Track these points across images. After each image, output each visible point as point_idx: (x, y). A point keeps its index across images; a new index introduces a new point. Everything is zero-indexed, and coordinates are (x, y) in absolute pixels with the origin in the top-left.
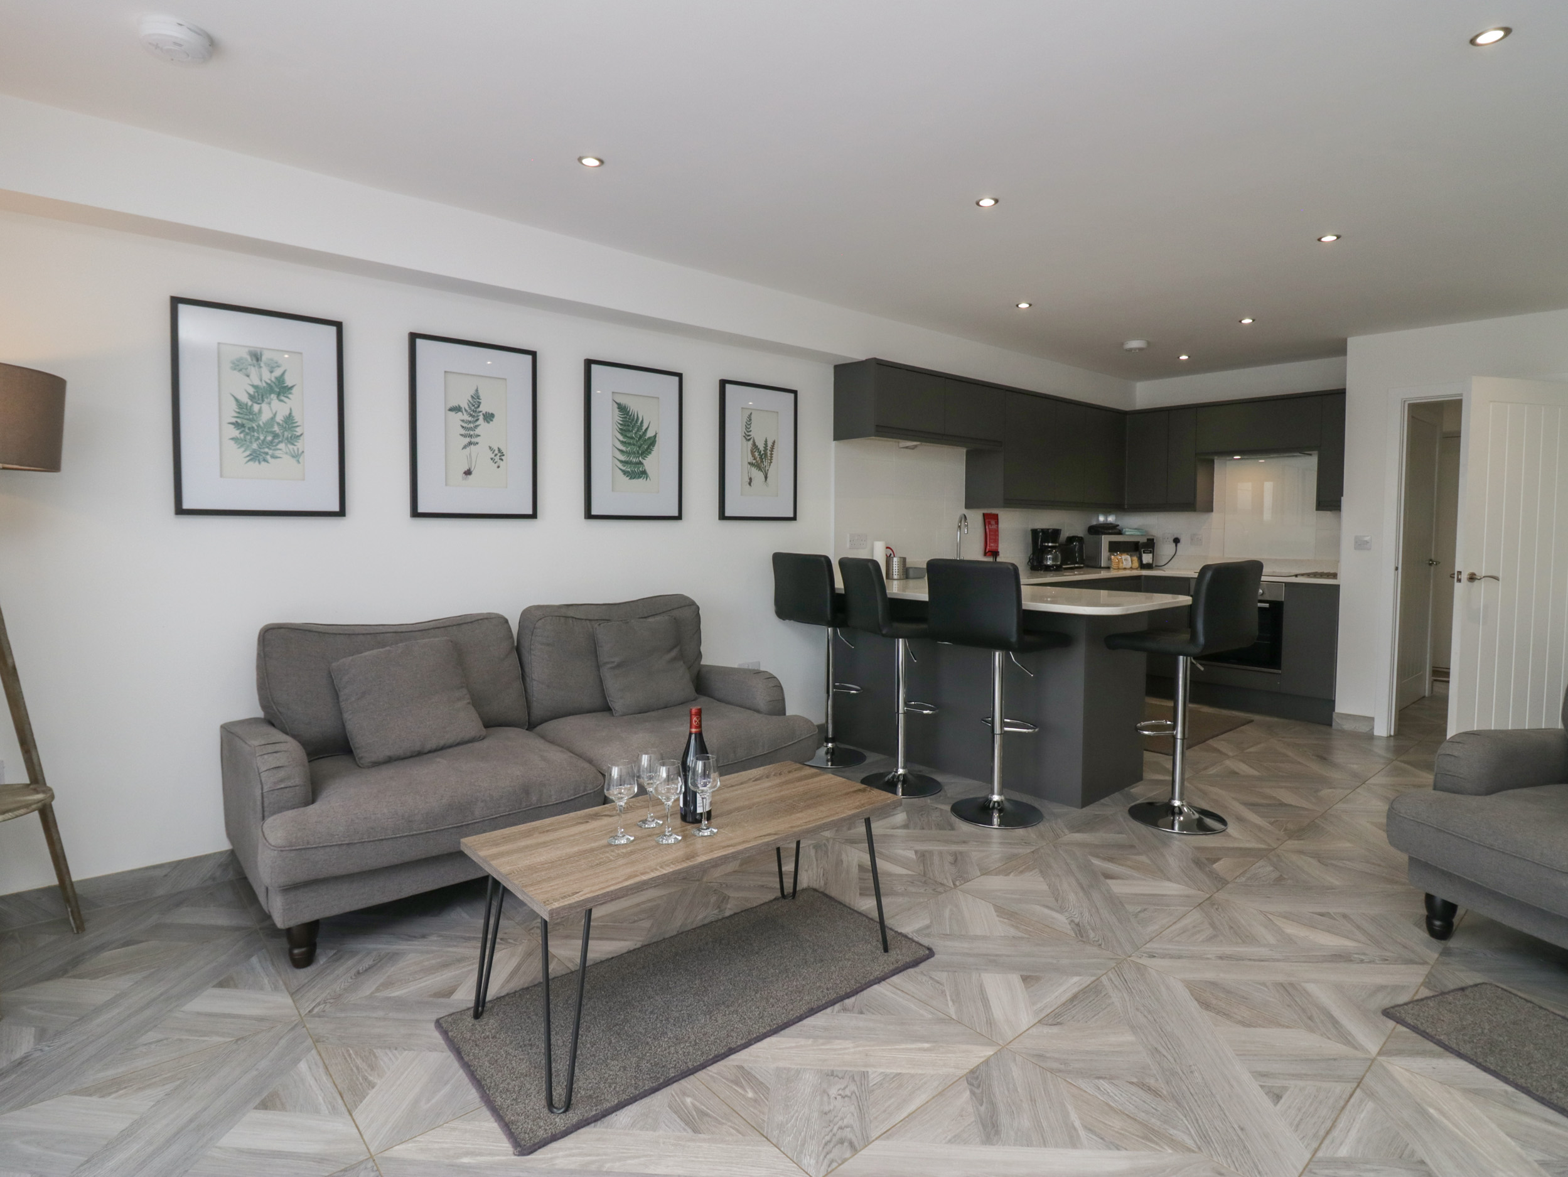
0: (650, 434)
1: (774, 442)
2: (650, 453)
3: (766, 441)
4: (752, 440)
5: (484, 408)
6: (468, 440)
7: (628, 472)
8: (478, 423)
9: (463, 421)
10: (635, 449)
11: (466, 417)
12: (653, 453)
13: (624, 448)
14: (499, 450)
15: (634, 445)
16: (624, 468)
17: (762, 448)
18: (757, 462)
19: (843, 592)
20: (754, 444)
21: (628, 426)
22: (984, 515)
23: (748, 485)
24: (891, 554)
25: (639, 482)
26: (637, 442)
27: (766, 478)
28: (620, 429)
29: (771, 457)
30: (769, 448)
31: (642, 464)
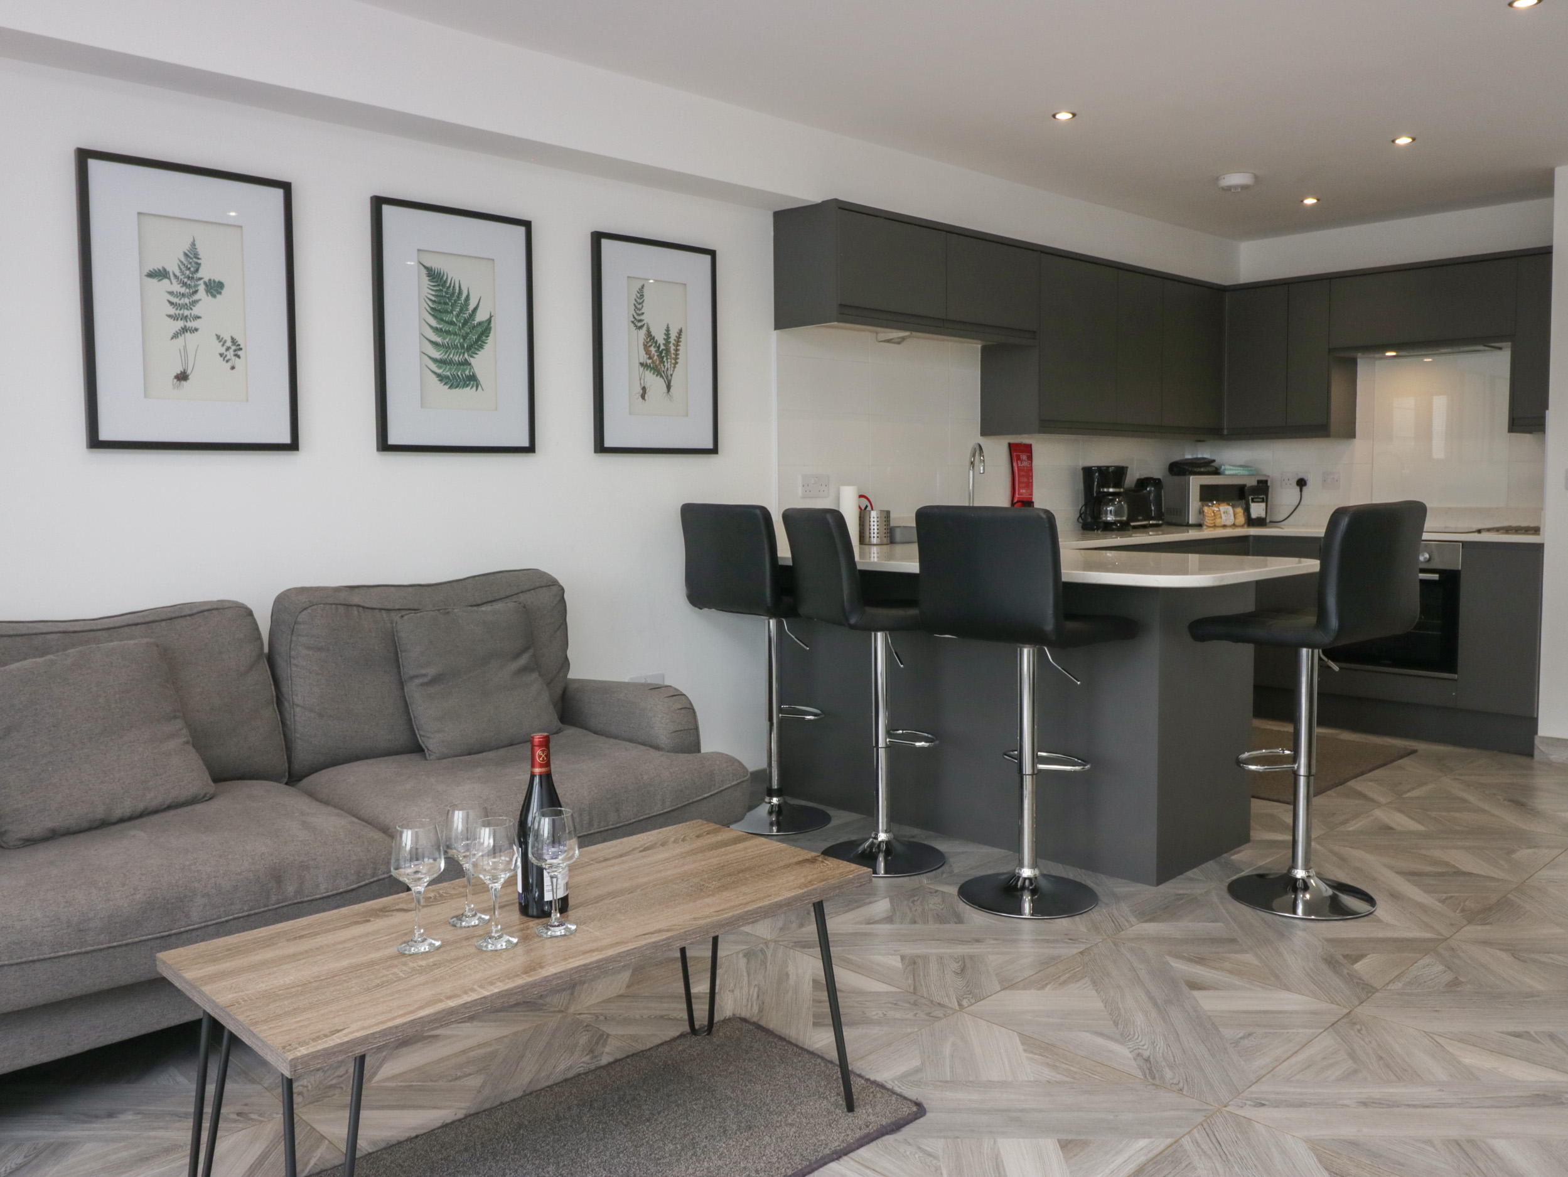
0: (481, 317)
1: (681, 331)
2: (481, 347)
3: (668, 330)
4: (645, 328)
5: (206, 273)
6: (180, 324)
7: (447, 377)
8: (196, 297)
9: (171, 293)
10: (458, 340)
11: (177, 288)
12: (486, 346)
13: (439, 340)
14: (233, 341)
15: (455, 334)
16: (439, 371)
17: (661, 340)
18: (653, 362)
19: (791, 564)
20: (649, 334)
21: (446, 303)
22: (1010, 445)
23: (640, 398)
24: (867, 507)
25: (467, 392)
26: (460, 329)
27: (669, 387)
28: (432, 308)
29: (677, 355)
30: (672, 340)
31: (470, 364)
